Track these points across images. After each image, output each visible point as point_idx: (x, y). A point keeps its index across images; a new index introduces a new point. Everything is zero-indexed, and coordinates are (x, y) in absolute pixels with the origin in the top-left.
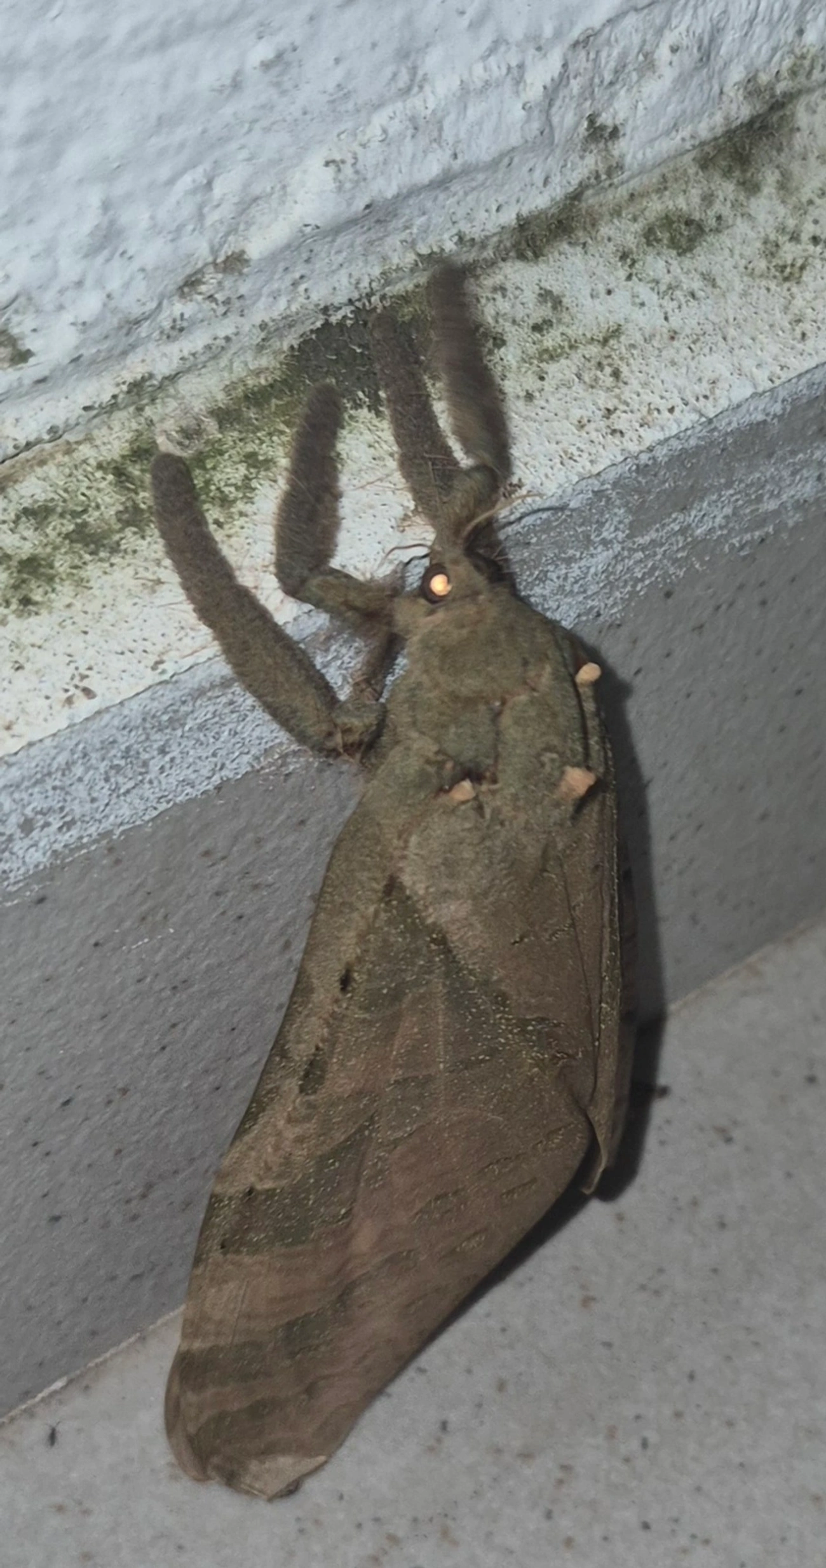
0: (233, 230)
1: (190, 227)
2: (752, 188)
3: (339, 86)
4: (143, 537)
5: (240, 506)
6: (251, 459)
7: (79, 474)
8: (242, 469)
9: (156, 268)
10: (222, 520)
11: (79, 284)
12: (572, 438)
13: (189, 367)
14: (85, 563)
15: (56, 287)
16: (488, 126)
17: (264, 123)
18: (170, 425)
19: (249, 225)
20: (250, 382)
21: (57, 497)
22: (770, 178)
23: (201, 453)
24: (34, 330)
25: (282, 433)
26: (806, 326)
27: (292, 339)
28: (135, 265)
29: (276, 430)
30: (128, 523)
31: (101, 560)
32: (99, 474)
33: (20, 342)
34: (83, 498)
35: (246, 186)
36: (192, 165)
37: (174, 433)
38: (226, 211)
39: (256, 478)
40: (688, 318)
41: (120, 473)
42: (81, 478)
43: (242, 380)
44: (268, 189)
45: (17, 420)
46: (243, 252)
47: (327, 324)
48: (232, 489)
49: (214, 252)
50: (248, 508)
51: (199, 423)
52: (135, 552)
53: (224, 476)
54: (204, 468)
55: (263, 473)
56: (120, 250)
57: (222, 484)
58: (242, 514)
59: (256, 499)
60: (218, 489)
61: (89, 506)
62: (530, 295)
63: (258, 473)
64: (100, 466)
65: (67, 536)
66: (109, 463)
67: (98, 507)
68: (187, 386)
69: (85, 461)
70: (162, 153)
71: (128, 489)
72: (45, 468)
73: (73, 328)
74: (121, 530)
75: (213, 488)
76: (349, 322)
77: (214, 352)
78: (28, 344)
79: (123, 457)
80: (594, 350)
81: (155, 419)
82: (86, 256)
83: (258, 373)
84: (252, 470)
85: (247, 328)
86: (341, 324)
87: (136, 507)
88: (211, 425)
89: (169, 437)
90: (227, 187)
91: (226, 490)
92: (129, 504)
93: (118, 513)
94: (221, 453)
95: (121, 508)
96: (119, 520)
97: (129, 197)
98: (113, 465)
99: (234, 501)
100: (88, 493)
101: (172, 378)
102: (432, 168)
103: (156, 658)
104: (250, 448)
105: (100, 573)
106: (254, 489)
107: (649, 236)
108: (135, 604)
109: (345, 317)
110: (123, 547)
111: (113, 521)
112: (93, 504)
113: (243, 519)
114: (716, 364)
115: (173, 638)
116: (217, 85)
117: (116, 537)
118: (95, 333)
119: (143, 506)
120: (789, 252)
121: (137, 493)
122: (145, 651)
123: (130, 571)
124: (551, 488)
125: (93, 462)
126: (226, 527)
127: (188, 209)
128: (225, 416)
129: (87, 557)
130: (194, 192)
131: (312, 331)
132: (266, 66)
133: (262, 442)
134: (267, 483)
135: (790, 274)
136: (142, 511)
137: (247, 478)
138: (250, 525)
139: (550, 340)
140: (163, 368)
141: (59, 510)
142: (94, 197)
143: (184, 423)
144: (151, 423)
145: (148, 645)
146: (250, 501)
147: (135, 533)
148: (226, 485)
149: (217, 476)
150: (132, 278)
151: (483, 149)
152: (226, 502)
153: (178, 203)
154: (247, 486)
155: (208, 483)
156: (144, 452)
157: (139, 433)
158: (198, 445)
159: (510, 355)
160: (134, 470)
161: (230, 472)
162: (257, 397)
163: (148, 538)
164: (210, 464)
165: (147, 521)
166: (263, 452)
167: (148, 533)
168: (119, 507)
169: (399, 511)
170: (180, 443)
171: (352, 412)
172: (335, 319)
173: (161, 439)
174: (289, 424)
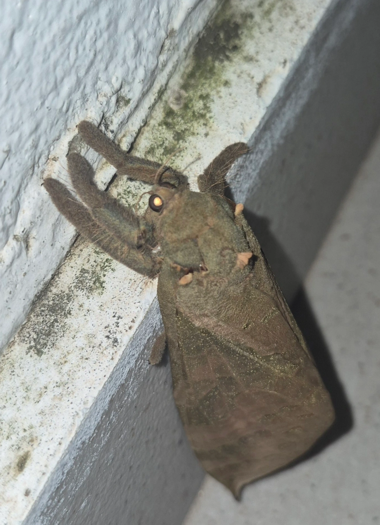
0: (168, 23)
1: (158, 29)
4: (186, 142)
5: (208, 115)
6: (202, 97)
7: (155, 131)
8: (201, 102)
9: (153, 49)
10: (205, 123)
11: (136, 67)
13: (170, 76)
14: (174, 161)
15: (130, 73)
18: (172, 99)
19: (172, 19)
20: (187, 71)
21: (153, 143)
23: (185, 104)
24: (129, 91)
25: (206, 83)
27: (192, 50)
28: (148, 51)
29: (203, 84)
30: (178, 140)
31: (178, 157)
32: (160, 128)
33: (126, 98)
34: (160, 139)
35: (168, 5)
36: (152, 7)
37: (174, 102)
38: (165, 17)
39: (207, 103)
41: (167, 124)
42: (156, 132)
43: (184, 72)
44: (174, 3)
45: (132, 124)
46: (173, 29)
47: (199, 40)
48: (202, 111)
49: (166, 33)
50: (211, 114)
51: (179, 93)
52: (186, 148)
54: (189, 108)
55: (208, 100)
56: (142, 49)
57: (198, 111)
58: (211, 118)
59: (212, 110)
60: (198, 113)
61: (163, 140)
64: (159, 125)
65: (163, 154)
66: (161, 123)
67: (166, 139)
68: (172, 83)
69: (154, 126)
70: (144, 8)
71: (172, 128)
72: (144, 135)
73: (140, 84)
74: (178, 143)
75: (196, 114)
76: (205, 35)
77: (175, 68)
78: (129, 97)
79: (164, 118)
80: (279, 4)
81: (167, 99)
82: (135, 57)
83: (188, 66)
84: (205, 101)
85: (181, 53)
86: (203, 37)
87: (177, 133)
88: (183, 92)
89: (173, 103)
90: (163, 9)
92: (175, 133)
93: (173, 137)
94: (191, 100)
96: (175, 140)
97: (140, 29)
98: (163, 122)
99: (205, 114)
100: (161, 136)
101: (167, 84)
104: (199, 93)
105: (181, 161)
106: (210, 107)
109: (204, 34)
110: (182, 148)
111: (173, 141)
112: (165, 139)
117: (178, 146)
118: (146, 82)
119: (179, 131)
121: (175, 128)
123: (189, 156)
124: (296, 57)
125: (157, 125)
126: (208, 124)
127: (156, 23)
128: (185, 87)
129: (173, 158)
130: (155, 17)
131: (197, 44)
133: (202, 90)
134: (211, 103)
136: (180, 133)
137: (205, 105)
138: (215, 120)
139: (265, 8)
140: (164, 82)
141: (156, 147)
142: (131, 34)
143: (175, 96)
144: (166, 102)
146: (210, 112)
147: (183, 142)
148: (200, 111)
149: (196, 109)
150: (148, 57)
152: (203, 116)
153: (153, 23)
154: (206, 107)
155: (194, 112)
156: (170, 113)
157: (165, 107)
158: (183, 101)
159: (257, 18)
160: (170, 120)
161: (198, 105)
162: (191, 75)
163: (188, 142)
164: (190, 106)
165: (183, 136)
166: (204, 92)
167: (186, 139)
168: (172, 136)
169: (255, 90)
170: (177, 104)
171: (222, 65)
172: (201, 35)
173: (171, 106)
174: (206, 78)
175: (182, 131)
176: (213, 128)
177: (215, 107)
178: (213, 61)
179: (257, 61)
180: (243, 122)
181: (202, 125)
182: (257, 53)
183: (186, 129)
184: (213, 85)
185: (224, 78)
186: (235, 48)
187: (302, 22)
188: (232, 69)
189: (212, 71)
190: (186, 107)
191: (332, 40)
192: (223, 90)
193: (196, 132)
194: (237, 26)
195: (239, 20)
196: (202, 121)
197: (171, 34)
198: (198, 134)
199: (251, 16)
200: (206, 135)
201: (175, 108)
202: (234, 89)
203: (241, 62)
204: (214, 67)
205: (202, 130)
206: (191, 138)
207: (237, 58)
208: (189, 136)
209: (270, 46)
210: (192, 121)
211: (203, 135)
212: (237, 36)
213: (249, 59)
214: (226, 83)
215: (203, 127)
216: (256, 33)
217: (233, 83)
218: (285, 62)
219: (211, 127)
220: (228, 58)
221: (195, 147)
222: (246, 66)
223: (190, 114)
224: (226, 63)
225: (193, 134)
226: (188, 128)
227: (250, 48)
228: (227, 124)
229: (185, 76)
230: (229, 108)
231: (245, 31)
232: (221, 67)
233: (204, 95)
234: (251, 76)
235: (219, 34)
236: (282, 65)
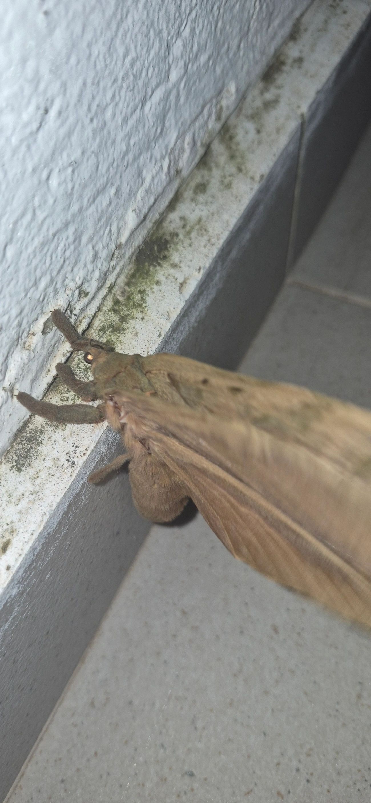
0: (118, 238)
1: (110, 243)
2: (210, 169)
3: (129, 191)
4: (128, 323)
5: (144, 305)
6: (140, 292)
7: (106, 315)
8: (139, 295)
9: (106, 257)
10: (142, 310)
11: (93, 270)
12: (205, 251)
13: (118, 276)
14: (119, 337)
15: (89, 274)
16: (159, 184)
17: (117, 209)
18: (118, 292)
19: (120, 236)
20: (130, 273)
21: (104, 323)
22: (213, 165)
23: (128, 296)
24: (88, 287)
25: (143, 282)
26: (239, 198)
27: (134, 258)
28: (102, 259)
29: (141, 282)
30: (122, 322)
31: (122, 334)
32: (110, 313)
33: (85, 291)
34: (109, 321)
35: (118, 226)
36: (106, 227)
37: (120, 294)
38: (115, 235)
39: (144, 296)
40: (213, 208)
41: (115, 310)
42: (107, 316)
43: (128, 273)
44: (122, 225)
45: (90, 310)
46: (121, 243)
47: (140, 250)
48: (140, 302)
49: (116, 246)
50: (147, 305)
51: (124, 288)
52: (128, 328)
53: (137, 299)
54: (131, 300)
56: (98, 257)
57: (137, 301)
58: (146, 307)
59: (147, 301)
60: (137, 303)
61: (112, 322)
62: (178, 220)
63: (144, 295)
64: (109, 311)
65: (111, 332)
66: (111, 309)
67: (114, 321)
68: (118, 281)
69: (106, 311)
70: (100, 228)
71: (118, 313)
72: (98, 317)
73: (96, 281)
74: (122, 324)
75: (136, 303)
76: (144, 247)
77: (121, 270)
78: (88, 291)
79: (113, 306)
80: (197, 227)
81: (115, 292)
82: (93, 262)
83: (131, 270)
84: (142, 295)
85: (126, 260)
86: (142, 248)
87: (122, 316)
88: (127, 288)
89: (119, 295)
90: (114, 229)
91: (139, 302)
93: (119, 320)
94: (132, 294)
95: (119, 318)
96: (120, 322)
97: (97, 243)
98: (112, 309)
99: (142, 304)
100: (110, 319)
101: (115, 282)
102: (152, 200)
103: (147, 352)
104: (138, 289)
105: (124, 337)
106: (145, 299)
107: (195, 192)
108: (135, 341)
109: (143, 247)
110: (125, 328)
111: (119, 323)
112: (113, 321)
113: (147, 308)
114: (225, 216)
115: (148, 345)
116: (107, 205)
117: (122, 326)
118: (100, 280)
120: (227, 181)
121: (120, 313)
122: (144, 352)
123: (130, 333)
124: (207, 265)
125: (107, 311)
126: (144, 312)
127: (108, 239)
128: (128, 284)
129: (119, 335)
130: (108, 234)
131: (137, 254)
132: (115, 194)
133: (140, 287)
134: (147, 296)
135: (229, 186)
136: (124, 317)
137: (142, 297)
138: (149, 309)
139: (188, 228)
140: (113, 280)
141: (106, 326)
142: (90, 247)
143: (121, 291)
144: (114, 294)
145: (144, 350)
146: (146, 302)
147: (125, 323)
148: (138, 301)
149: (135, 300)
150: (102, 262)
151: (160, 189)
152: (140, 305)
153: (106, 238)
154: (143, 299)
155: (134, 303)
156: (117, 302)
157: (113, 298)
158: (126, 294)
159: (181, 236)
160: (117, 308)
161: (137, 297)
162: (133, 276)
163: (129, 323)
164: (132, 298)
165: (126, 319)
166: (142, 288)
167: (128, 322)
169: (178, 288)
170: (122, 296)
171: (155, 269)
172: (141, 248)
173: (118, 297)
174: (143, 279)
175: (125, 315)
176: (147, 314)
177: (149, 300)
178: (149, 266)
179: (180, 267)
180: (169, 311)
181: (140, 312)
182: (180, 261)
183: (128, 315)
184: (149, 283)
185: (156, 279)
186: (165, 257)
187: (213, 240)
188: (162, 273)
189: (148, 273)
190: (129, 298)
191: (234, 254)
192: (155, 287)
193: (135, 316)
194: (167, 242)
195: (168, 238)
196: (140, 309)
197: (119, 247)
198: (136, 318)
199: (177, 235)
200: (142, 319)
201: (121, 299)
202: (163, 287)
203: (169, 267)
204: (149, 270)
205: (139, 315)
206: (131, 321)
207: (166, 265)
208: (130, 319)
209: (189, 257)
210: (133, 308)
211: (140, 319)
212: (166, 249)
213: (174, 266)
214: (158, 283)
215: (140, 313)
216: (180, 247)
217: (163, 283)
218: (200, 269)
219: (146, 314)
220: (159, 264)
221: (134, 328)
222: (172, 271)
223: (131, 304)
224: (158, 268)
225: (133, 318)
226: (130, 313)
227: (175, 257)
228: (157, 312)
229: (129, 276)
230: (159, 300)
231: (172, 246)
232: (154, 271)
233: (142, 291)
234: (176, 278)
235: (153, 247)
236: (198, 271)
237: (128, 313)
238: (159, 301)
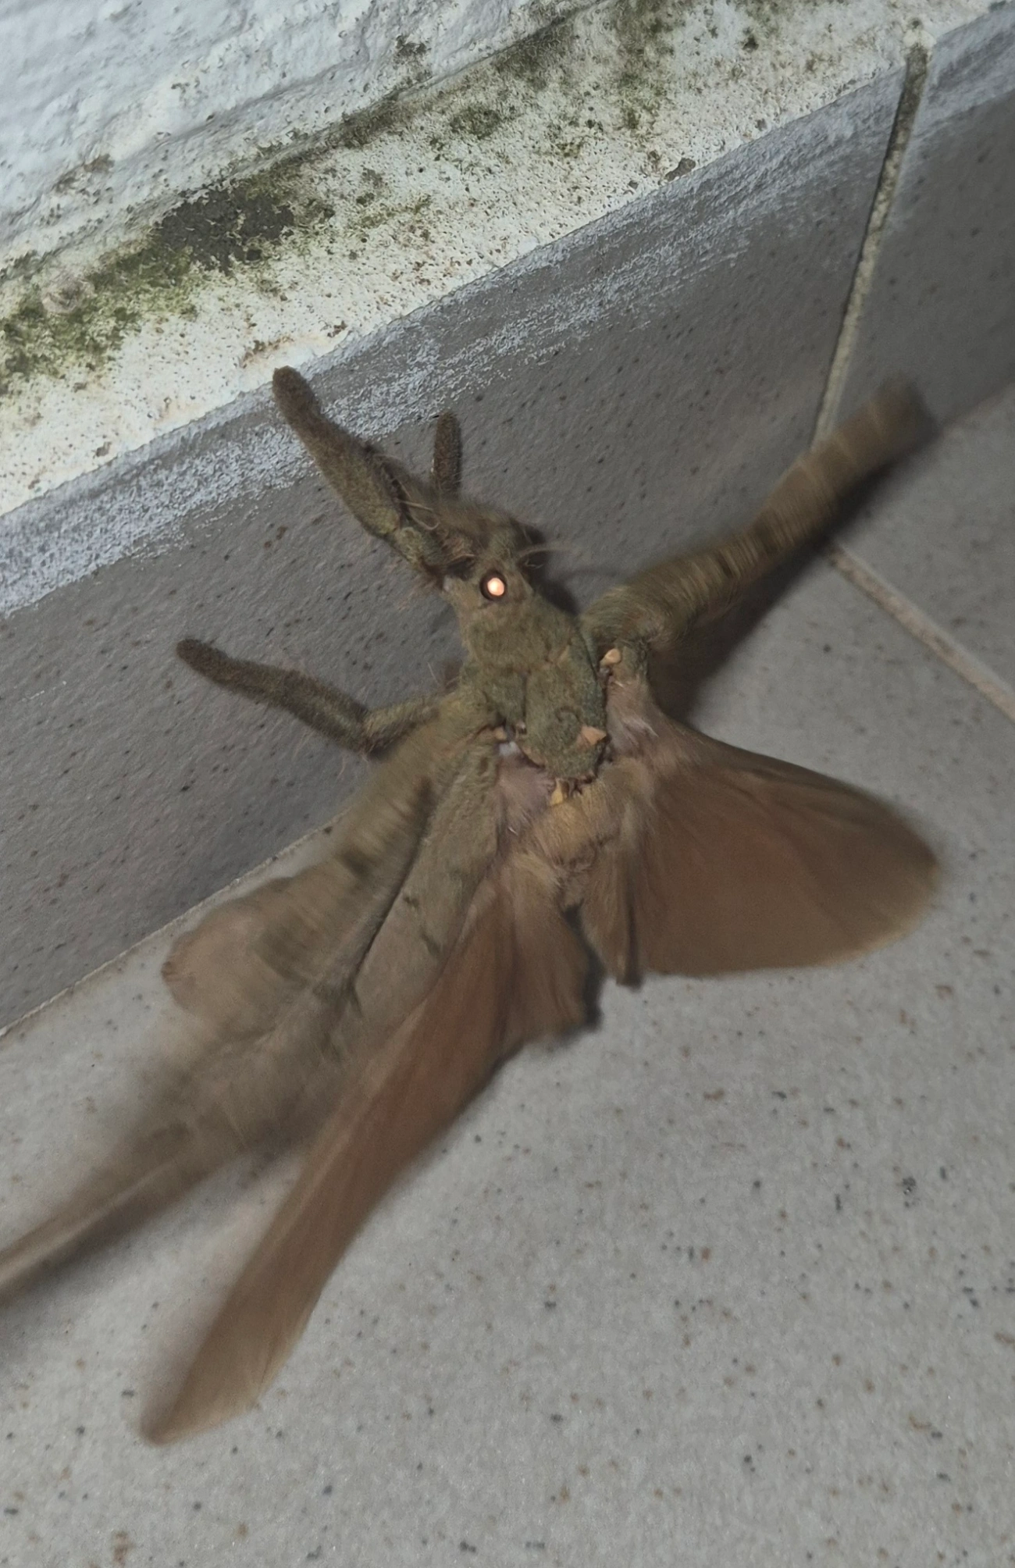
0: (97, 140)
1: (60, 140)
2: (539, 85)
3: (180, 29)
4: (27, 380)
5: (109, 352)
6: (120, 314)
8: (112, 323)
9: (33, 173)
10: (94, 363)
12: (387, 287)
13: (67, 243)
16: (311, 51)
17: (118, 59)
18: (54, 289)
19: (111, 136)
20: (122, 252)
22: (555, 76)
23: (79, 310)
25: (147, 291)
26: (581, 192)
27: (156, 217)
28: (14, 172)
29: (142, 289)
30: (15, 370)
35: (106, 107)
36: (58, 93)
37: (57, 295)
38: (90, 126)
39: (123, 328)
40: (484, 189)
41: (11, 331)
43: (114, 251)
44: (126, 108)
46: (108, 156)
47: (186, 205)
48: (104, 339)
49: (83, 157)
50: (116, 354)
51: (79, 285)
52: (20, 392)
53: (98, 328)
54: (81, 322)
55: (129, 325)
57: (95, 334)
58: (110, 359)
59: (122, 347)
60: (92, 339)
62: (355, 175)
63: (125, 325)
66: (1, 322)
68: (68, 258)
70: (31, 87)
71: (17, 342)
74: (8, 376)
75: (88, 338)
76: (205, 202)
77: (87, 233)
79: (14, 316)
80: (407, 217)
81: (41, 284)
83: (129, 244)
84: (121, 322)
85: (116, 212)
86: (198, 204)
87: (23, 356)
88: (88, 288)
89: (52, 298)
90: (89, 108)
91: (98, 339)
92: (17, 354)
93: (7, 361)
94: (96, 309)
95: (10, 357)
96: (8, 367)
98: (5, 323)
99: (106, 347)
101: (55, 253)
102: (266, 85)
103: (32, 479)
104: (120, 304)
106: (122, 338)
107: (455, 125)
108: (17, 435)
109: (201, 198)
110: (10, 389)
113: (111, 363)
114: (508, 225)
115: (47, 462)
116: (75, 33)
117: (5, 381)
119: (28, 355)
120: (569, 134)
121: (24, 345)
122: (24, 474)
123: (15, 408)
124: (369, 329)
126: (98, 369)
127: (58, 126)
128: (100, 280)
130: (61, 113)
131: (173, 210)
132: (116, 18)
133: (130, 301)
134: (132, 333)
135: (569, 151)
136: (28, 359)
137: (116, 329)
138: (117, 367)
139: (371, 210)
140: (43, 247)
143: (66, 286)
144: (37, 288)
145: (27, 469)
146: (118, 348)
147: (20, 378)
148: (98, 335)
149: (92, 329)
150: (12, 181)
151: (308, 68)
152: (97, 349)
153: (48, 123)
154: (115, 337)
155: (83, 334)
156: (31, 312)
157: (27, 297)
158: (77, 303)
159: (338, 222)
160: (23, 326)
161: (102, 325)
162: (127, 264)
163: (31, 381)
164: (86, 319)
165: (31, 367)
166: (131, 307)
167: (32, 376)
168: (8, 356)
169: (241, 352)
170: (61, 303)
171: (206, 273)
172: (192, 200)
173: (46, 301)
174: (153, 284)
175: (35, 356)
176: (102, 380)
177: (132, 345)
178: (193, 259)
179: (283, 299)
180: (172, 397)
181: (84, 365)
182: (294, 285)
183: (43, 357)
184: (162, 302)
185: (193, 299)
186: (255, 255)
187: (428, 272)
188: (221, 291)
189: (177, 275)
190: (77, 317)
192: (175, 321)
193: (62, 371)
194: (287, 218)
195: (296, 209)
196: (89, 358)
197: (102, 164)
198: (63, 377)
199: (329, 213)
200: (80, 387)
201: (51, 308)
202: (195, 329)
203: (248, 285)
204: (187, 269)
205: (78, 375)
206: (43, 379)
207: (244, 275)
208: (42, 373)
209: (329, 284)
210: (70, 347)
211: (72, 383)
212: (274, 237)
213: (268, 288)
214: (190, 312)
215: (84, 368)
216: (316, 249)
217: (203, 318)
218: (339, 329)
219: (99, 377)
220: (226, 268)
221: (39, 400)
222: (253, 299)
223: (76, 334)
224: (216, 274)
225: (55, 373)
226: (52, 357)
227: (285, 267)
228: (135, 386)
229: (113, 260)
230: (163, 358)
231: (298, 236)
232: (201, 276)
233: (128, 312)
234: (253, 320)
235: (237, 215)
236: (332, 330)
237: (47, 353)
238: (160, 359)
